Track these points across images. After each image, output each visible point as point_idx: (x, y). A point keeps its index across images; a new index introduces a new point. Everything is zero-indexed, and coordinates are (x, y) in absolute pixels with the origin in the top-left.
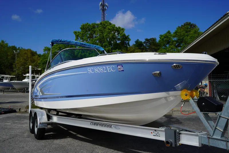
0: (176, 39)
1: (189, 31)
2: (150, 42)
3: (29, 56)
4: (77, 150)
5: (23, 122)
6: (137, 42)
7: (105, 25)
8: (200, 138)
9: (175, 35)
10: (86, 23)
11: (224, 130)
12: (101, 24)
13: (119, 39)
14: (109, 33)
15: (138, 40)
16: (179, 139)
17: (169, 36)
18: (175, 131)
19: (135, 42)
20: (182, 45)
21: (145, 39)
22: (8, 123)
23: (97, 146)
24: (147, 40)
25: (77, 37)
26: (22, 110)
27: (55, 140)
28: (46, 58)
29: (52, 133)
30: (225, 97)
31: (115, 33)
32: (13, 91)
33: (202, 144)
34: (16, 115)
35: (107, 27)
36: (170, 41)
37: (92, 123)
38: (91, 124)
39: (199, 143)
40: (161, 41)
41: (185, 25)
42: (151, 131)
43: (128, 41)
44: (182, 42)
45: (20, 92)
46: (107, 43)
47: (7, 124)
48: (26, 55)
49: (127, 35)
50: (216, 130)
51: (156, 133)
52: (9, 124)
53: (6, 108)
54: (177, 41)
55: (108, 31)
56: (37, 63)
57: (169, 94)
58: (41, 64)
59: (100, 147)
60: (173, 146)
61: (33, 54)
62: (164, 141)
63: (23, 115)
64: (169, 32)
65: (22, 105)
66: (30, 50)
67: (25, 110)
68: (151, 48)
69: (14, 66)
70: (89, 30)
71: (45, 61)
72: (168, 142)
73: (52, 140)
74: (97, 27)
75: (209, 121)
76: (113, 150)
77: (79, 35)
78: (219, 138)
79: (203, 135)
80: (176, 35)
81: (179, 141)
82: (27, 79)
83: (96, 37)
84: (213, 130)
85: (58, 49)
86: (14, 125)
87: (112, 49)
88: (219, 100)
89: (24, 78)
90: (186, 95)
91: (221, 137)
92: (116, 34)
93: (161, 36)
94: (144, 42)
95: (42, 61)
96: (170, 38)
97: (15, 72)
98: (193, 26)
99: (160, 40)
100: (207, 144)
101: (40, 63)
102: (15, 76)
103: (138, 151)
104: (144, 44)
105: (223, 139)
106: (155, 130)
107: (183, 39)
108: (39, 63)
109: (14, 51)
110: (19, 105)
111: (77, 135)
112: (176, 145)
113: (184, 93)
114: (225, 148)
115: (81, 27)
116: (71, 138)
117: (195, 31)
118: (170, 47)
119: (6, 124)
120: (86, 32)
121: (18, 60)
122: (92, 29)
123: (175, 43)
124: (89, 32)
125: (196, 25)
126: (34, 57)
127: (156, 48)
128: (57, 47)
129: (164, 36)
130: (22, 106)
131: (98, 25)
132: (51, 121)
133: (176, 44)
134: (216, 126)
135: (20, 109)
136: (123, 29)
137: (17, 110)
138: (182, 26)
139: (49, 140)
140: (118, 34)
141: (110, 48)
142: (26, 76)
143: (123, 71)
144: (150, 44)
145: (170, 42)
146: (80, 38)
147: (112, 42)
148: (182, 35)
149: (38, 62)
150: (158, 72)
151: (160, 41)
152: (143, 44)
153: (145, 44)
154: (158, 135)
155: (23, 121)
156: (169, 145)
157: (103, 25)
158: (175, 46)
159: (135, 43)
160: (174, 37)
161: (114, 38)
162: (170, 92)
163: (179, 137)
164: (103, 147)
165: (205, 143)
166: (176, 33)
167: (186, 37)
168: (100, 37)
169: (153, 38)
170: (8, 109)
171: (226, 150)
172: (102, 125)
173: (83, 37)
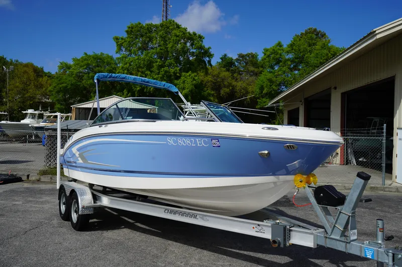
0: (291, 57)
1: (314, 44)
2: (246, 59)
3: (32, 78)
4: (142, 248)
5: (41, 200)
6: (224, 58)
7: (169, 27)
8: (316, 237)
9: (289, 49)
10: (137, 23)
11: (344, 228)
12: (162, 25)
13: (193, 54)
14: (177, 42)
15: (225, 55)
16: (290, 237)
17: (279, 52)
18: (285, 228)
19: (221, 59)
20: (300, 67)
21: (238, 55)
22: (17, 201)
23: (170, 242)
24: (241, 56)
25: (120, 46)
26: (32, 178)
27: (105, 232)
28: (63, 83)
29: (95, 220)
30: (365, 160)
31: (185, 43)
32: (5, 139)
33: (318, 245)
34: (24, 186)
35: (173, 32)
36: (281, 59)
37: (167, 211)
38: (165, 211)
39: (314, 243)
40: (265, 59)
41: (307, 33)
42: (253, 226)
43: (208, 56)
44: (301, 62)
45: (16, 141)
46: (172, 61)
47: (17, 203)
48: (25, 76)
49: (207, 47)
50: (335, 228)
51: (260, 228)
52: (19, 202)
53: (3, 173)
54: (292, 61)
55: (176, 40)
56: (46, 90)
57: (278, 179)
58: (54, 93)
59: (175, 243)
60: (282, 246)
61: (39, 72)
62: (269, 239)
63: (36, 186)
64: (280, 45)
65: (28, 167)
66: (32, 65)
67: (38, 178)
68: (248, 70)
69: (4, 94)
70: (142, 36)
71: (61, 88)
72: (274, 242)
73: (100, 232)
74: (155, 30)
75: (327, 216)
76: (195, 248)
77: (123, 43)
78: (338, 238)
79: (319, 233)
80: (292, 50)
81: (290, 239)
82: (29, 118)
83: (152, 48)
84: (331, 228)
85: (85, 67)
86: (28, 205)
87: (180, 70)
88: (355, 164)
89: (24, 117)
90: (301, 182)
91: (341, 237)
92: (188, 44)
93: (266, 50)
94: (237, 60)
95: (55, 87)
96: (281, 55)
97: (6, 105)
98: (320, 35)
99: (265, 57)
100: (324, 245)
101: (52, 91)
102: (6, 113)
103: (230, 250)
104: (236, 64)
105: (343, 239)
106: (259, 225)
107: (303, 57)
108: (50, 91)
109: (4, 67)
110: (22, 167)
111: (136, 224)
112: (285, 245)
113: (299, 178)
114: (344, 251)
115: (127, 29)
116: (128, 229)
117: (324, 44)
118: (280, 70)
119: (14, 203)
120: (136, 38)
121: (11, 83)
122: (146, 33)
123: (289, 63)
124: (141, 39)
125: (325, 34)
126: (41, 79)
127: (256, 70)
128: (82, 64)
129: (271, 51)
130: (29, 169)
131: (156, 26)
132: (98, 204)
133: (290, 65)
134: (336, 223)
135: (28, 176)
136: (200, 37)
137: (24, 178)
138: (302, 34)
139: (96, 232)
140: (192, 45)
141: (178, 69)
142: (27, 114)
143: (219, 146)
144: (247, 63)
145: (281, 61)
146: (124, 49)
147: (182, 59)
148: (302, 50)
149: (48, 87)
150: (266, 152)
151: (263, 59)
152: (234, 64)
153: (237, 62)
154: (261, 231)
155: (41, 198)
156: (277, 245)
157: (165, 28)
158: (289, 68)
159: (220, 61)
160: (288, 52)
161: (185, 51)
162: (280, 177)
163: (290, 234)
164: (179, 244)
165: (320, 244)
166: (292, 45)
167: (309, 53)
168: (161, 49)
169: (252, 53)
170: (8, 175)
171: (345, 252)
172: (183, 214)
173: (129, 47)
